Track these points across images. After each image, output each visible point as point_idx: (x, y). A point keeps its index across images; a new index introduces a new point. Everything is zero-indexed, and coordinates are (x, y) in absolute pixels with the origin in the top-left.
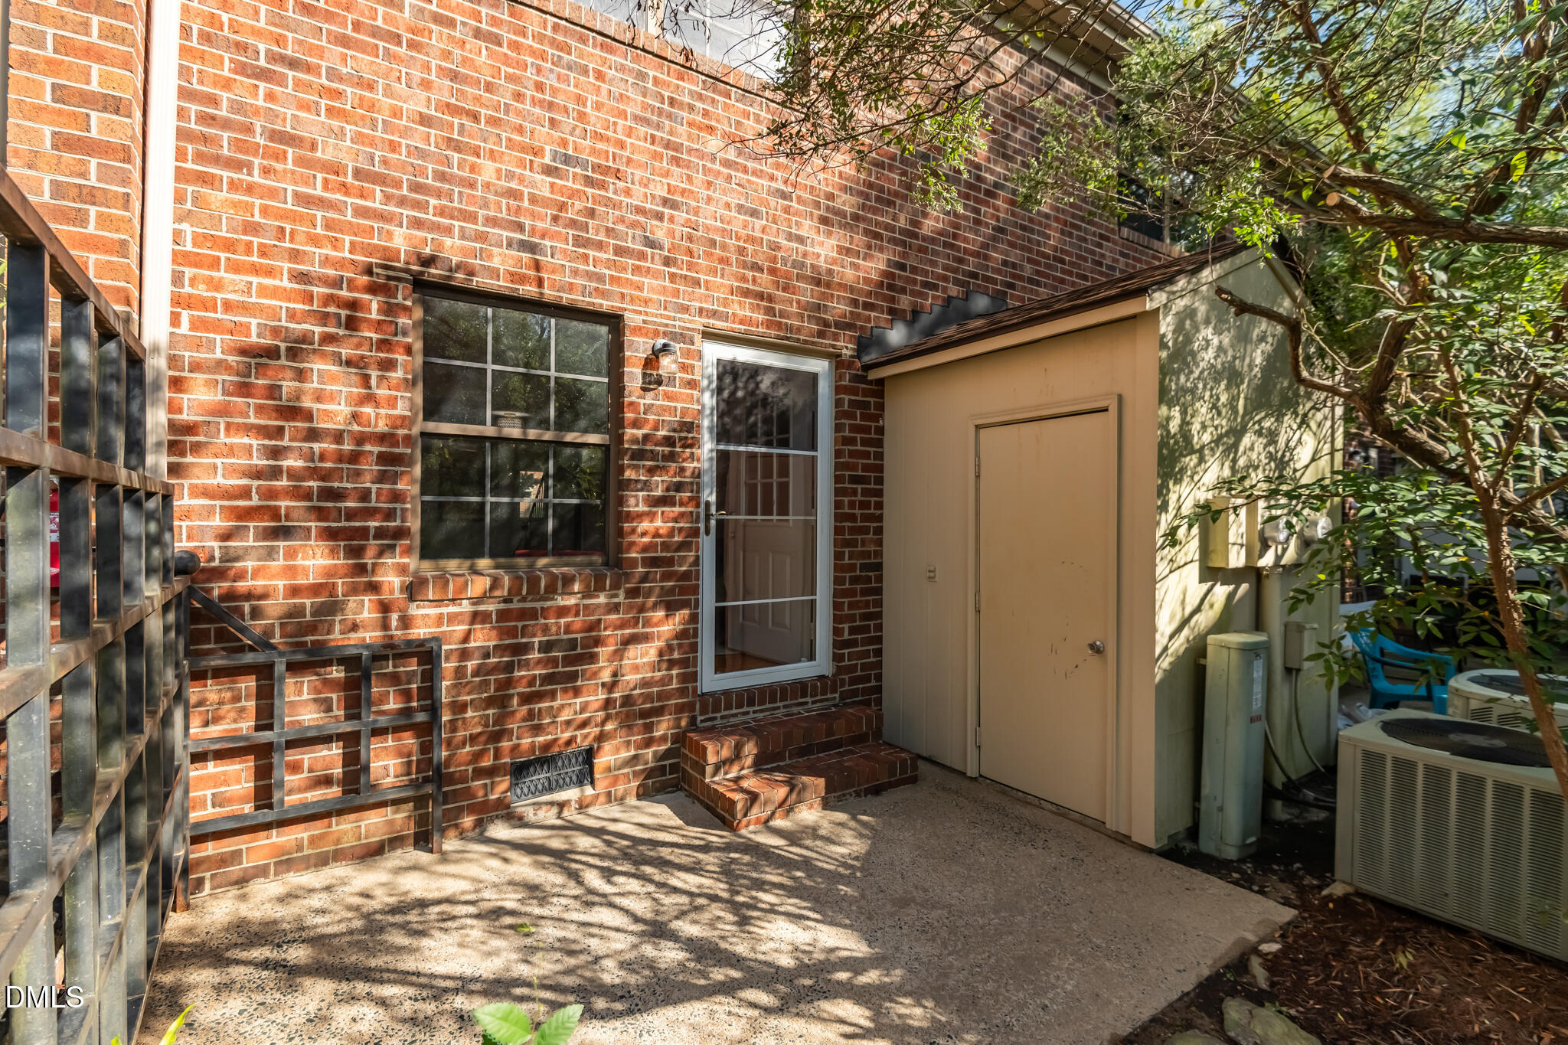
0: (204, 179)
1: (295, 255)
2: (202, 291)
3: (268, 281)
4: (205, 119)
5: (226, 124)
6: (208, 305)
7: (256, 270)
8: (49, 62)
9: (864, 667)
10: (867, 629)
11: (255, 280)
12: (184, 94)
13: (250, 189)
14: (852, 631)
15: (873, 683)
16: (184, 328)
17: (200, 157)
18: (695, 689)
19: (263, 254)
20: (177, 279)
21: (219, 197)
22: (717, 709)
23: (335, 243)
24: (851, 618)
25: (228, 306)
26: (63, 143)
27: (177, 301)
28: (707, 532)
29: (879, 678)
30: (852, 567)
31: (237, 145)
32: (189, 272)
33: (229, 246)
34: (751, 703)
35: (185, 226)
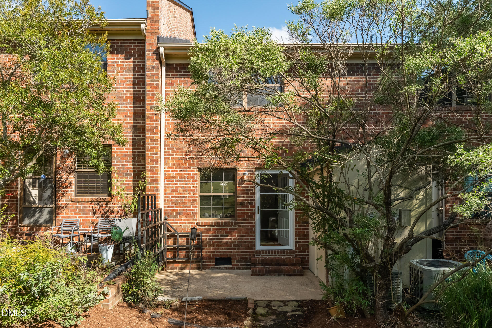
0: (168, 158)
1: (180, 168)
2: (168, 176)
3: (176, 173)
4: (168, 149)
5: (171, 149)
6: (169, 178)
7: (175, 171)
8: (150, 150)
9: (303, 249)
10: (304, 239)
11: (174, 173)
12: (165, 146)
13: (174, 158)
14: (299, 239)
15: (307, 253)
16: (166, 182)
17: (168, 155)
18: (254, 249)
19: (176, 168)
20: (165, 174)
21: (170, 161)
22: (260, 253)
23: (186, 164)
24: (299, 236)
25: (171, 177)
26: (151, 161)
27: (165, 178)
28: (258, 213)
29: (308, 252)
30: (299, 223)
31: (173, 152)
32: (166, 173)
33: (171, 168)
34: (269, 253)
35: (166, 166)
